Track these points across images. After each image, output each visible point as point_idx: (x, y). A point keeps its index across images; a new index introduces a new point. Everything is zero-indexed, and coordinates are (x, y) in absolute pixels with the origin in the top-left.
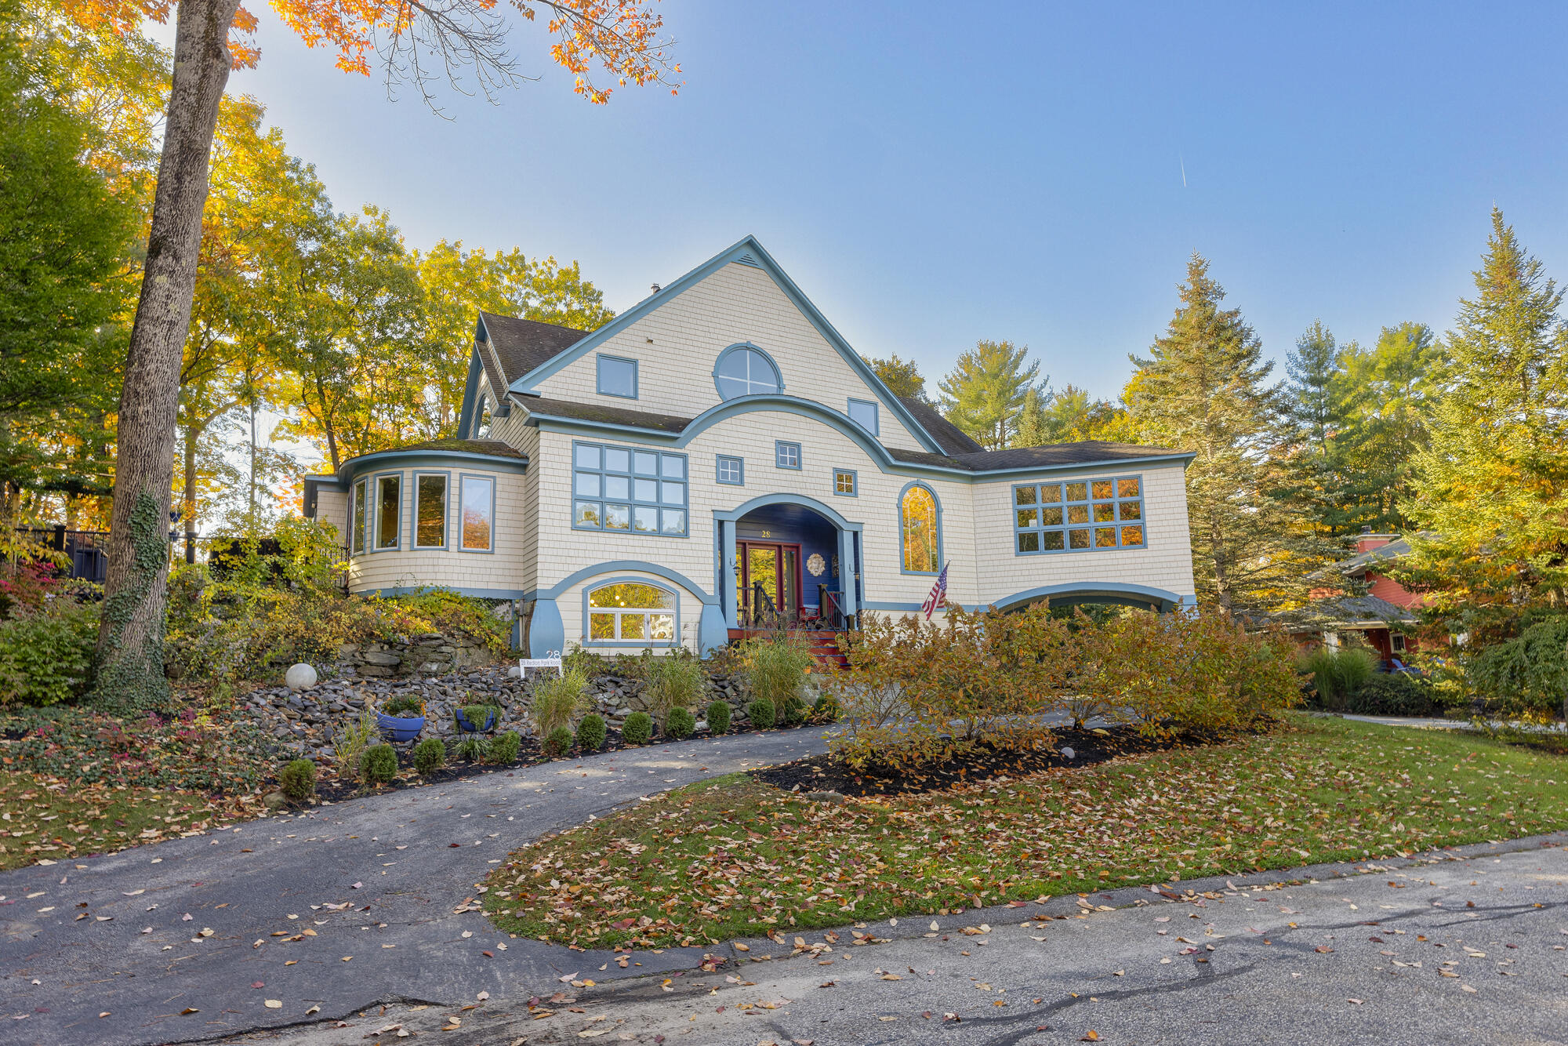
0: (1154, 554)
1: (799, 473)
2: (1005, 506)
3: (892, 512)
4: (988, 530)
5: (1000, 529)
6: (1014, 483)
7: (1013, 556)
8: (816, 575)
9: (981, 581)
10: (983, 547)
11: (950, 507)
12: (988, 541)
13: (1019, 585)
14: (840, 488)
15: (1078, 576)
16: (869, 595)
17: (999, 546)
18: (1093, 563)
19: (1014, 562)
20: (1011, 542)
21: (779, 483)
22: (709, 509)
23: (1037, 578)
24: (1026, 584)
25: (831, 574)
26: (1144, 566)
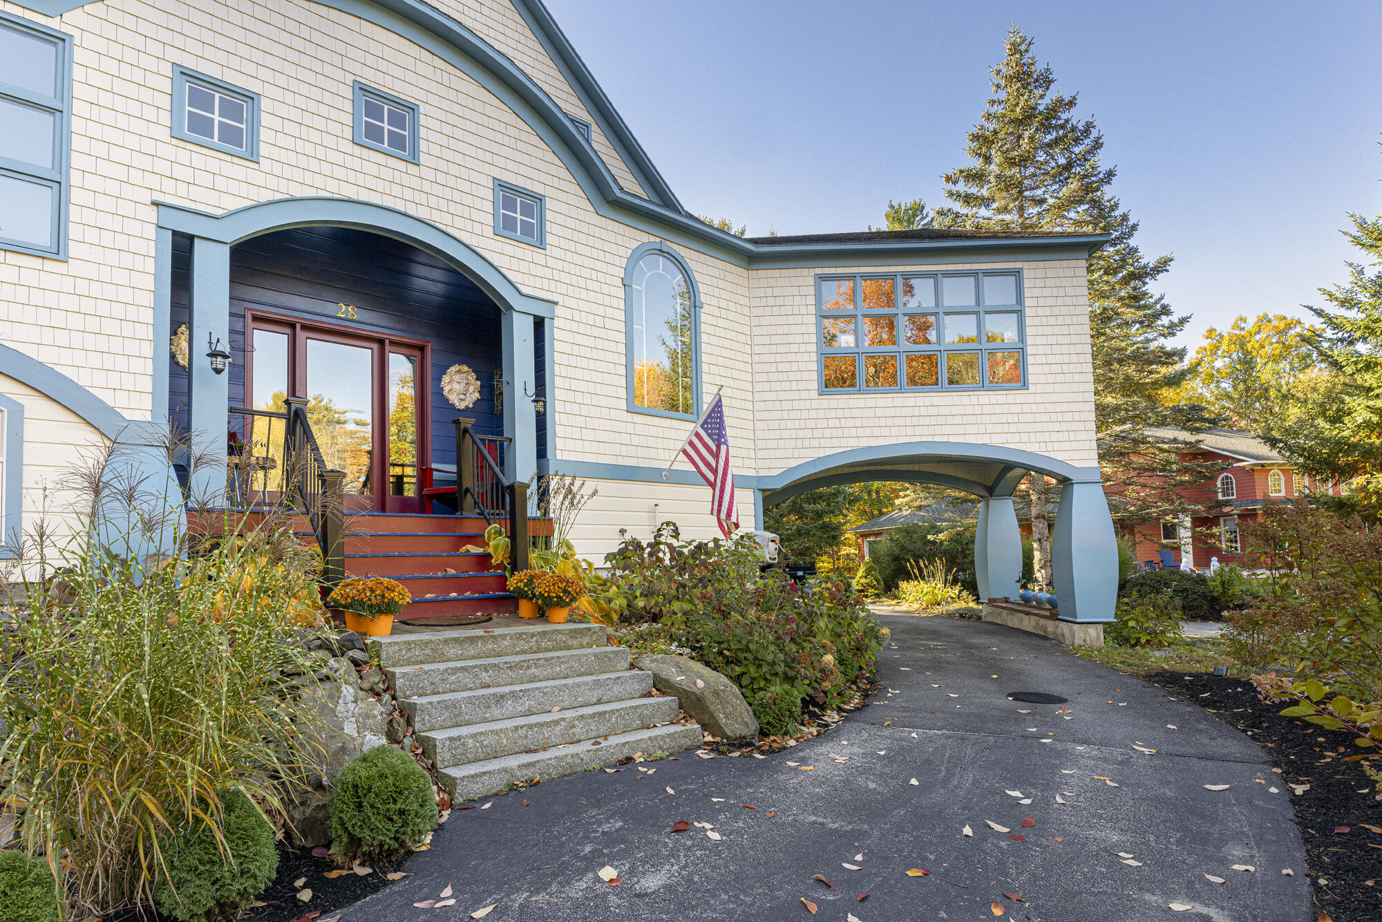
0: (1039, 398)
1: (412, 169)
2: (803, 310)
3: (613, 291)
4: (773, 349)
5: (794, 348)
6: (819, 271)
7: (814, 394)
8: (462, 406)
9: (759, 435)
10: (764, 377)
11: (715, 302)
12: (773, 367)
13: (824, 443)
14: (509, 224)
15: (919, 431)
16: (563, 448)
17: (792, 376)
18: (943, 411)
19: (816, 404)
20: (809, 371)
21: (360, 179)
22: (147, 197)
23: (853, 432)
24: (836, 442)
25: (492, 406)
26: (1022, 418)
